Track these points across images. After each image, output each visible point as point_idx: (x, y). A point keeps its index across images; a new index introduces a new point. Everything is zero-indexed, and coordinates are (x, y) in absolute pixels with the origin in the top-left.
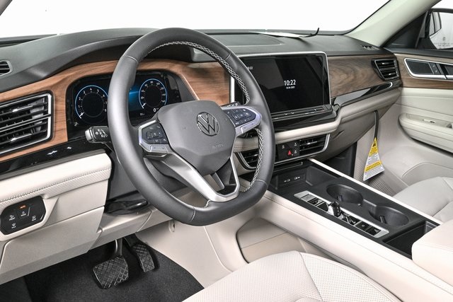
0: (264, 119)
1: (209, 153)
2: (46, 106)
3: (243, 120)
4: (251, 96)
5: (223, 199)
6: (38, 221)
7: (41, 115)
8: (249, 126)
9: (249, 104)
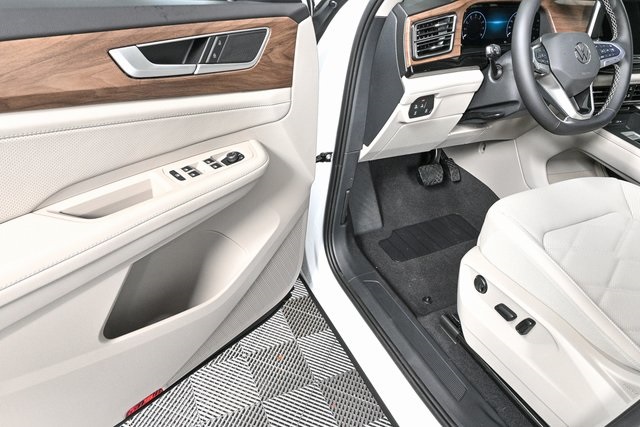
0: (626, 56)
1: (579, 78)
2: (451, 25)
3: (607, 55)
4: (619, 33)
5: (580, 117)
6: (428, 113)
7: (446, 32)
8: (612, 60)
9: (614, 42)
